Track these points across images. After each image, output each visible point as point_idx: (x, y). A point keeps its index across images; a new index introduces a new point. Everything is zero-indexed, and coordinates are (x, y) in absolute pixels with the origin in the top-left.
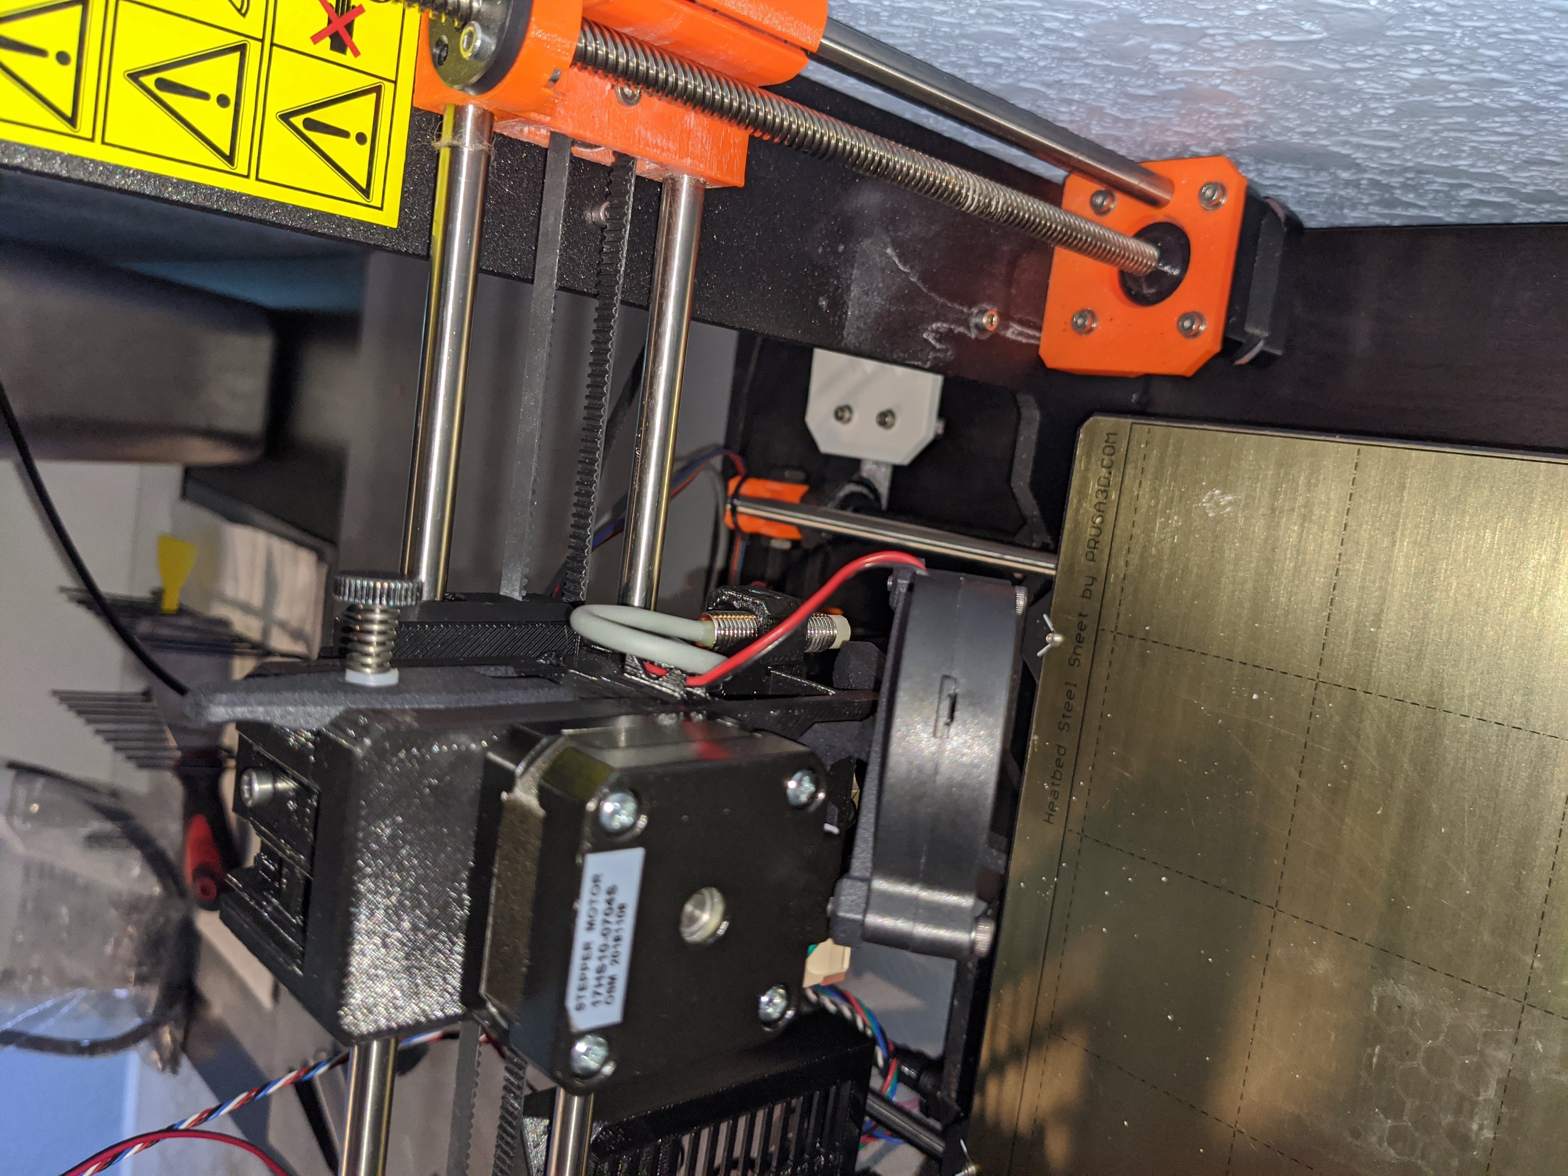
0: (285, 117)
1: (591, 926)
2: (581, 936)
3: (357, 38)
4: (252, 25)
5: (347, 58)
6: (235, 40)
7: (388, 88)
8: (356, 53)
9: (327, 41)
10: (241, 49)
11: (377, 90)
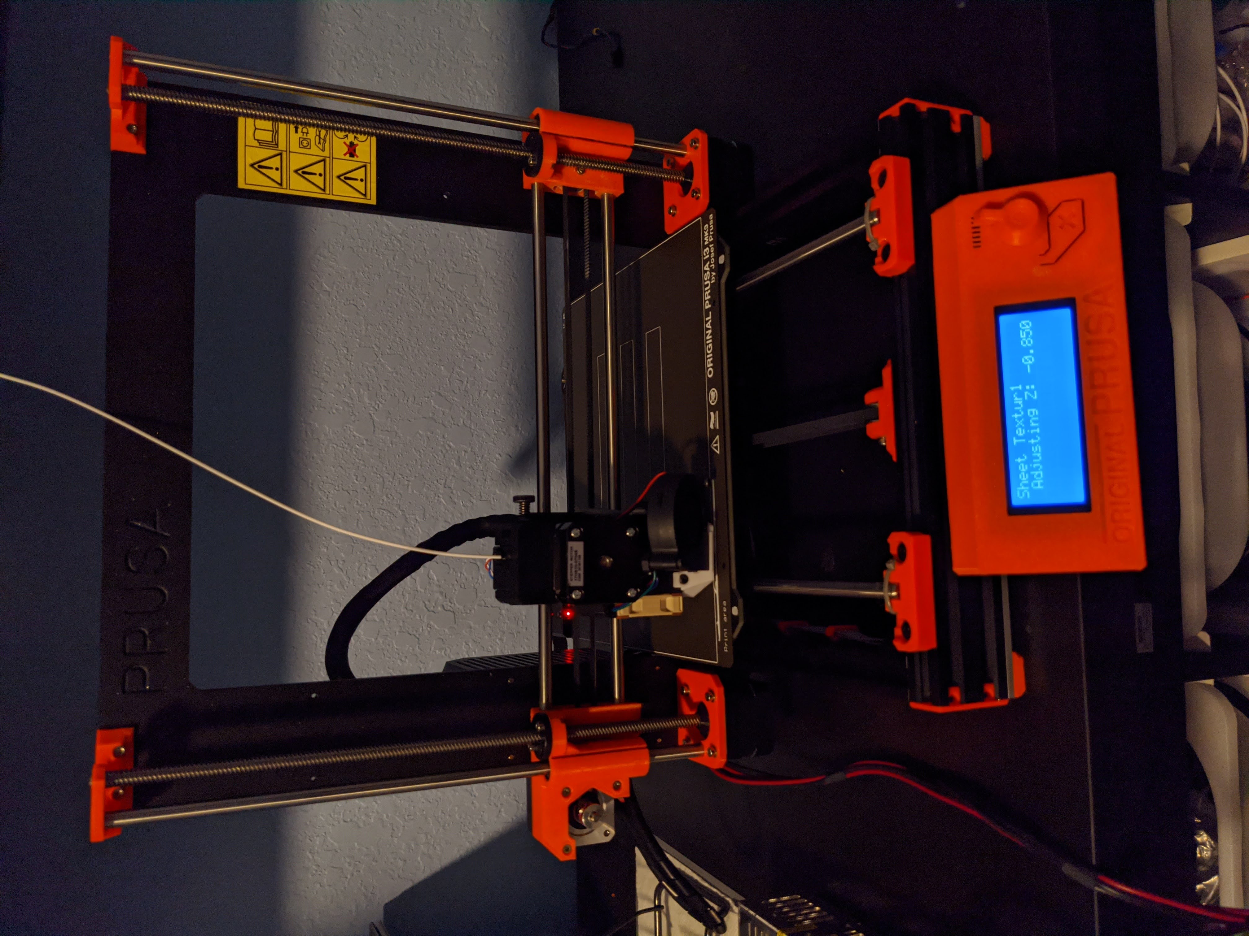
0: (339, 177)
1: (571, 559)
2: (569, 562)
3: (357, 153)
4: (326, 153)
5: (355, 159)
6: (322, 158)
7: (368, 165)
8: (357, 157)
9: (348, 155)
10: (324, 160)
11: (365, 166)
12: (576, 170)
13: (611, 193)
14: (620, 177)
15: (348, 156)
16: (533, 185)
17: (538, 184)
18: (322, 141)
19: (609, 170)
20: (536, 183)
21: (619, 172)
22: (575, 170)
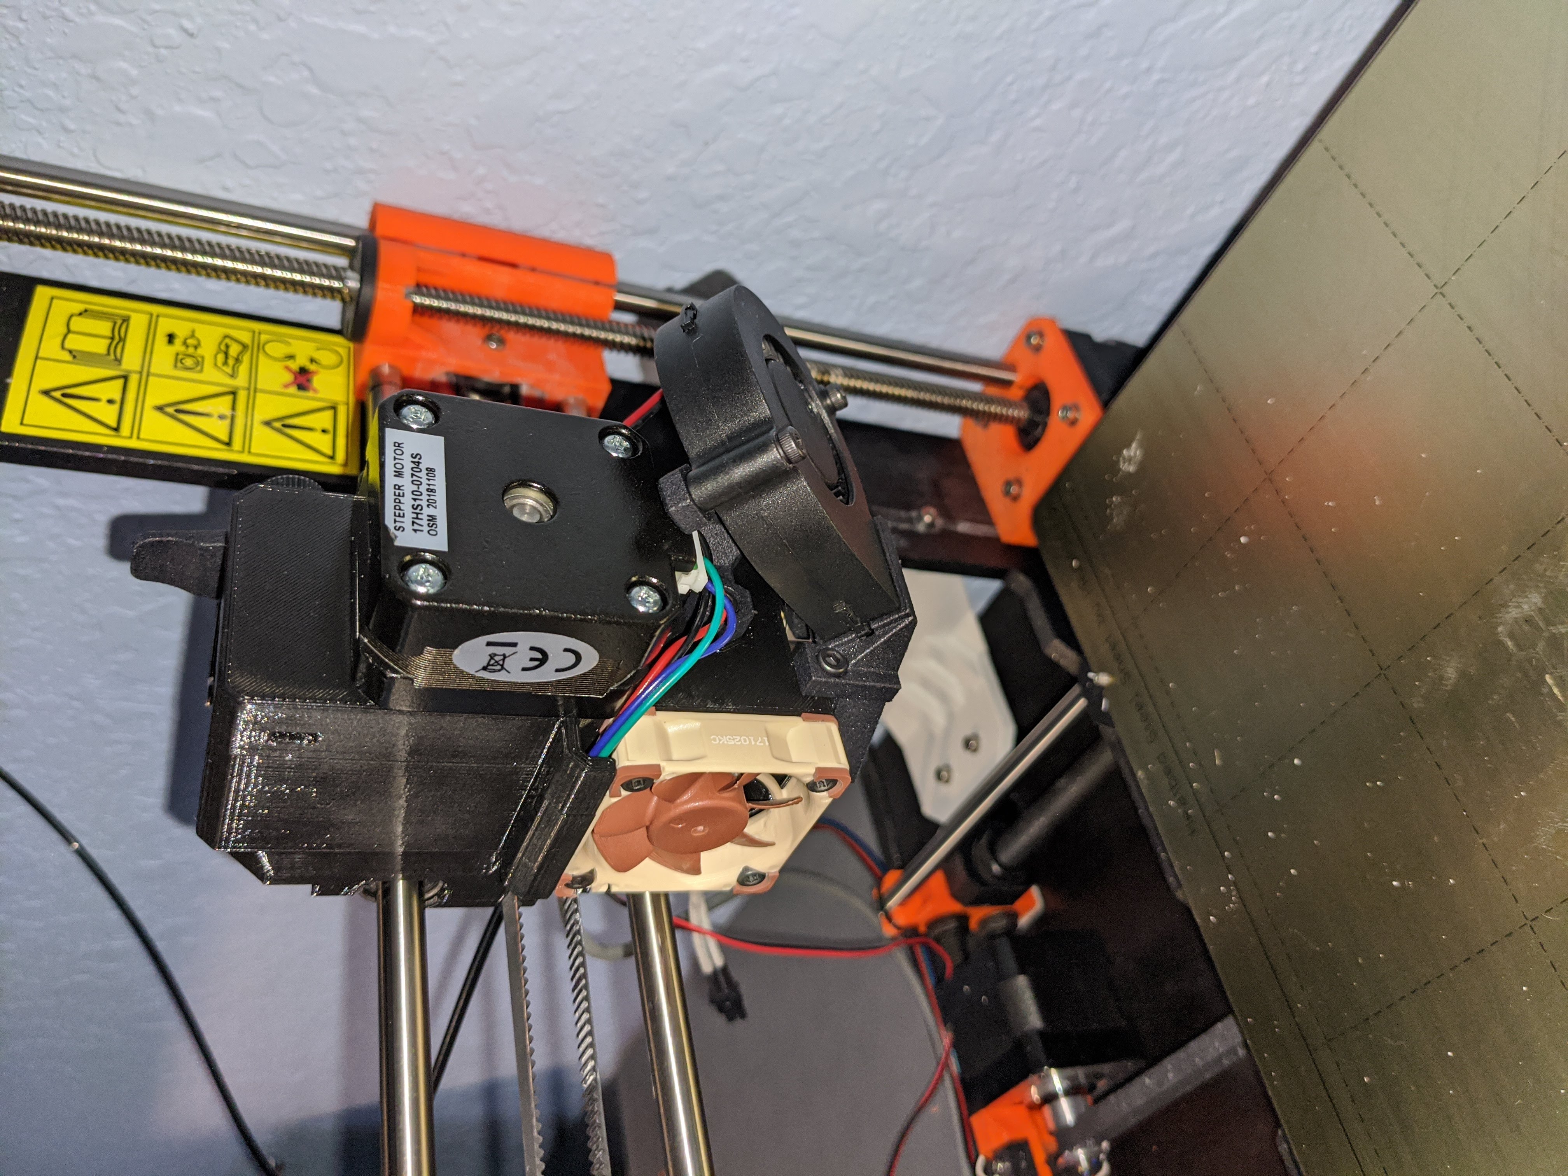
0: (268, 423)
3: (314, 385)
5: (310, 394)
6: (229, 389)
8: (315, 391)
10: (234, 393)
11: (331, 408)
15: (293, 390)
18: (231, 362)
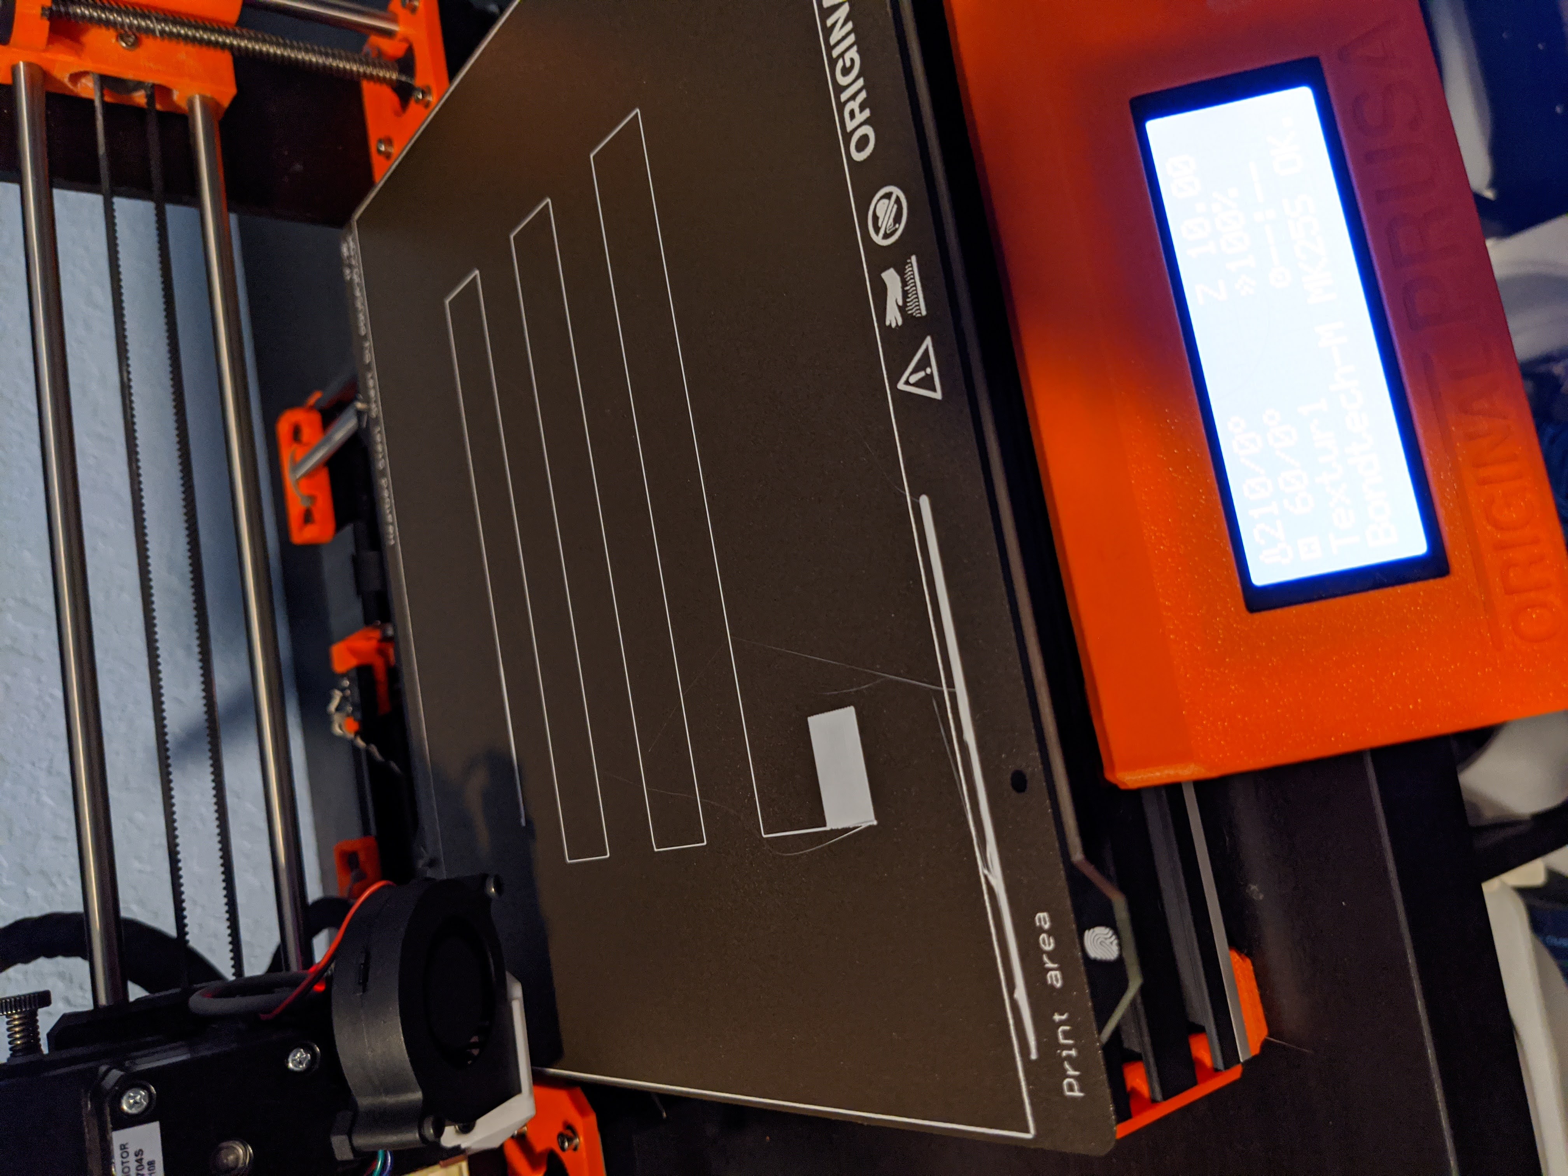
12: (117, 40)
13: (209, 95)
14: (225, 60)
16: (14, 70)
17: (28, 65)
19: (201, 41)
20: (21, 65)
21: (224, 46)
22: (114, 40)
